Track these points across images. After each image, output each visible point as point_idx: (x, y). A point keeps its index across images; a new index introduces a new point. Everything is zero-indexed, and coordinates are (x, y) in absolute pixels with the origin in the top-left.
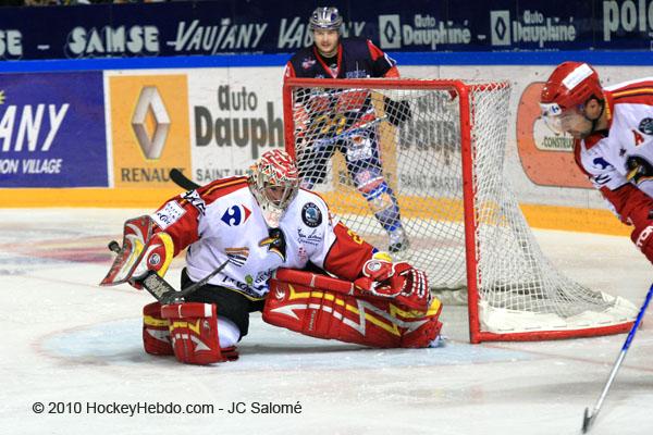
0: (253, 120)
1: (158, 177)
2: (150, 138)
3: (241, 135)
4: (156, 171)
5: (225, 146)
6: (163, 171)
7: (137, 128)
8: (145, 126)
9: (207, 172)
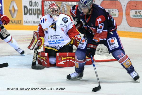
0: (38, 9)
1: (15, 23)
2: (13, 13)
3: (35, 13)
4: (14, 21)
5: (31, 15)
6: (16, 21)
7: (10, 11)
8: (12, 10)
9: (27, 21)
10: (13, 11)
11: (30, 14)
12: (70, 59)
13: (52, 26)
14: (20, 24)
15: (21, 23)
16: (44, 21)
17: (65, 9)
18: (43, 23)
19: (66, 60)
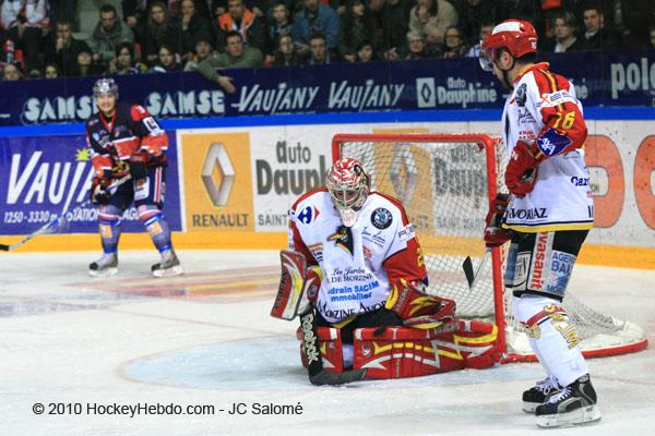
0: (307, 171)
1: (224, 222)
2: (217, 188)
3: (297, 185)
4: (223, 217)
5: (283, 194)
6: (229, 216)
7: (206, 180)
8: (213, 178)
9: (268, 217)
10: (216, 182)
11: (279, 191)
12: (404, 350)
13: (338, 236)
14: (244, 227)
15: (246, 224)
16: (309, 216)
17: (410, 169)
18: (308, 222)
19: (391, 352)
